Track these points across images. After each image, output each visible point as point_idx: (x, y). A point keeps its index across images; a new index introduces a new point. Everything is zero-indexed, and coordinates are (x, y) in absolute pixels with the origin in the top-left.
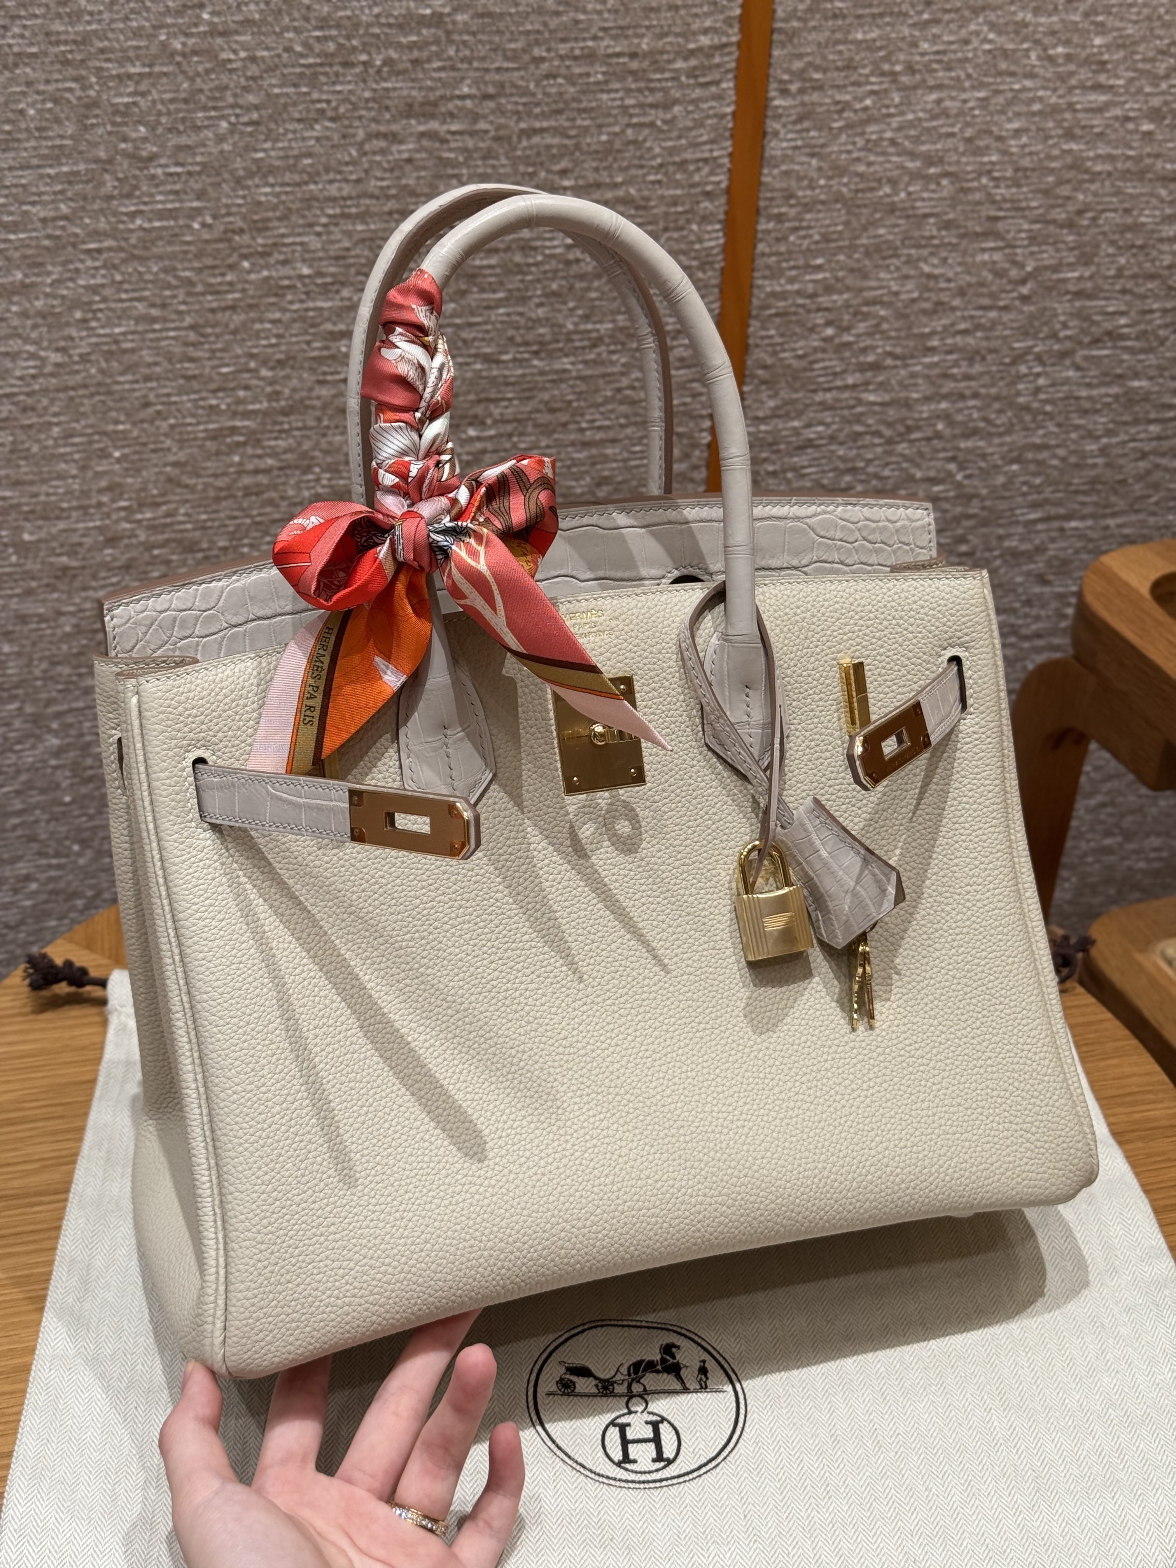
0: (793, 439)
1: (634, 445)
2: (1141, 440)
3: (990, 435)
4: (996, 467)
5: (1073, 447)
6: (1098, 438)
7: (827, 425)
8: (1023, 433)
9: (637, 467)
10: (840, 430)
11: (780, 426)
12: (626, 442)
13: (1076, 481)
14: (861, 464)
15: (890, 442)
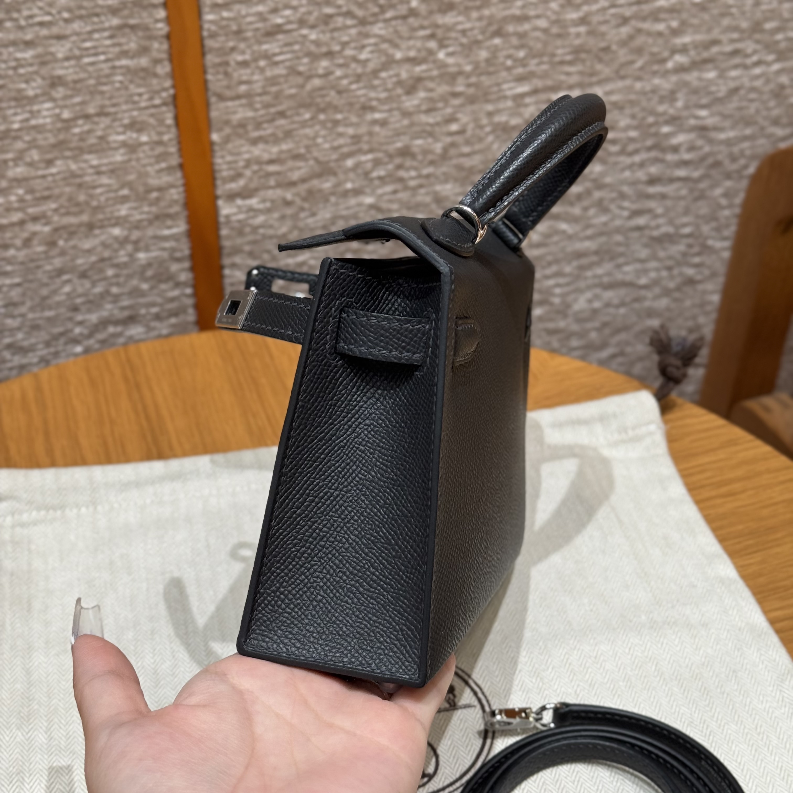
0: (260, 25)
1: (84, 41)
2: (621, 6)
3: (467, 9)
4: (477, 42)
5: (554, 17)
6: (578, 7)
7: (295, 8)
8: (502, 6)
9: (93, 64)
10: (310, 13)
11: (243, 12)
12: (74, 38)
13: (560, 51)
14: (337, 48)
15: (363, 22)
